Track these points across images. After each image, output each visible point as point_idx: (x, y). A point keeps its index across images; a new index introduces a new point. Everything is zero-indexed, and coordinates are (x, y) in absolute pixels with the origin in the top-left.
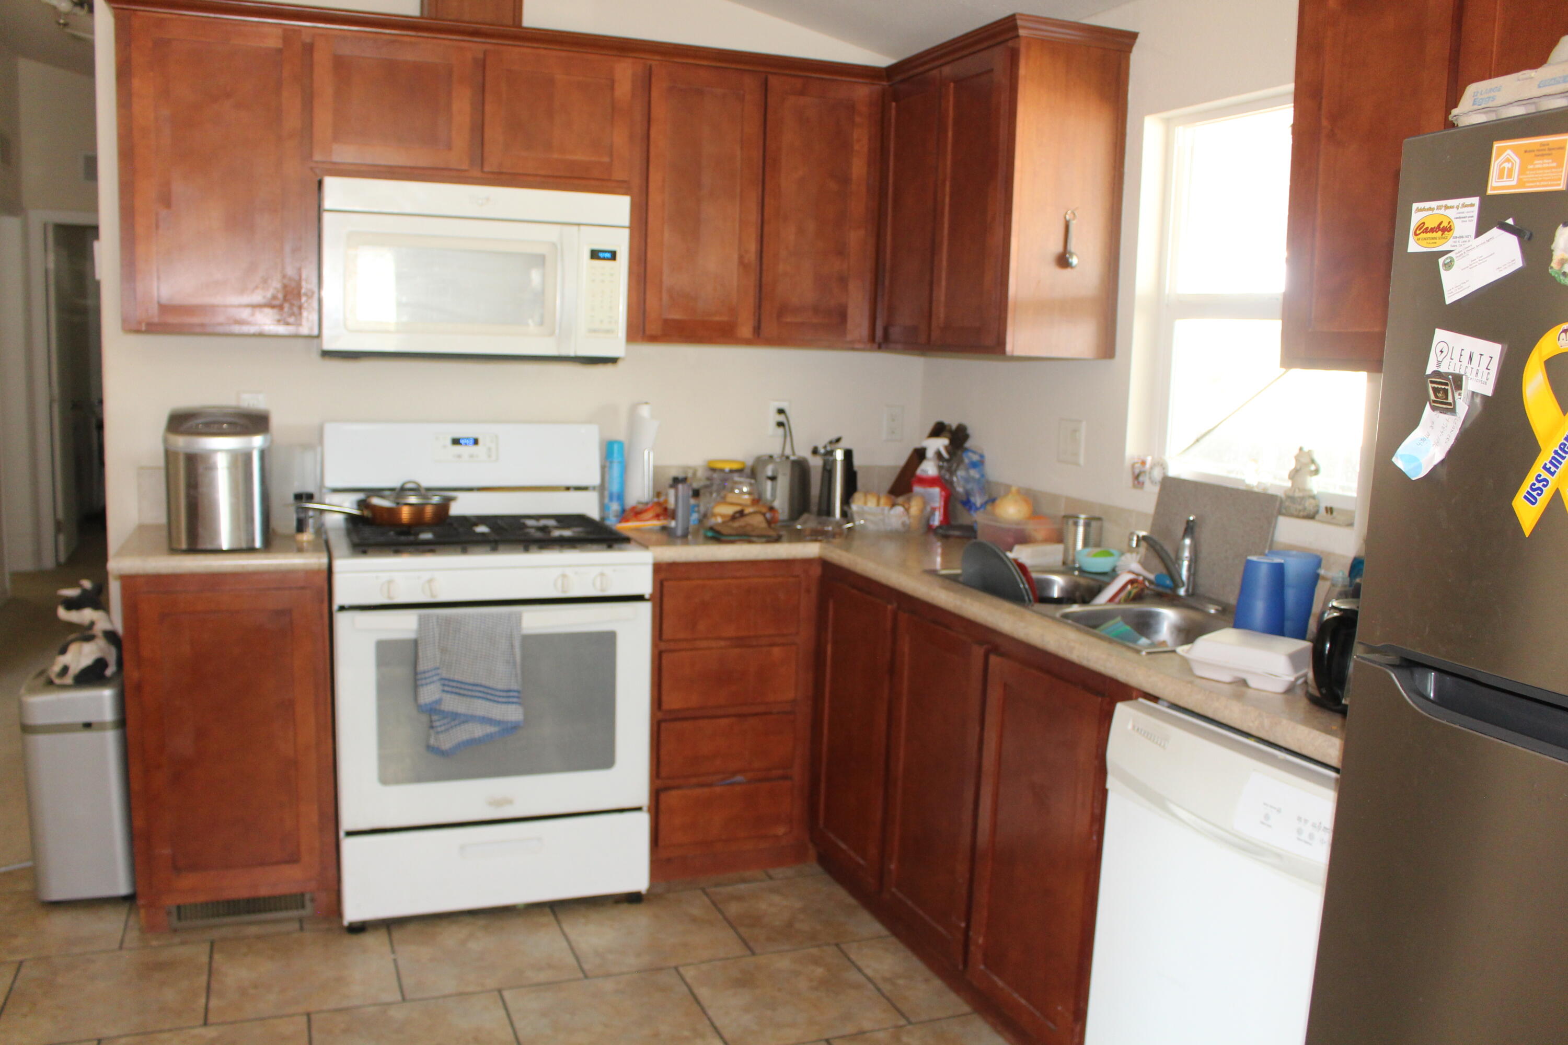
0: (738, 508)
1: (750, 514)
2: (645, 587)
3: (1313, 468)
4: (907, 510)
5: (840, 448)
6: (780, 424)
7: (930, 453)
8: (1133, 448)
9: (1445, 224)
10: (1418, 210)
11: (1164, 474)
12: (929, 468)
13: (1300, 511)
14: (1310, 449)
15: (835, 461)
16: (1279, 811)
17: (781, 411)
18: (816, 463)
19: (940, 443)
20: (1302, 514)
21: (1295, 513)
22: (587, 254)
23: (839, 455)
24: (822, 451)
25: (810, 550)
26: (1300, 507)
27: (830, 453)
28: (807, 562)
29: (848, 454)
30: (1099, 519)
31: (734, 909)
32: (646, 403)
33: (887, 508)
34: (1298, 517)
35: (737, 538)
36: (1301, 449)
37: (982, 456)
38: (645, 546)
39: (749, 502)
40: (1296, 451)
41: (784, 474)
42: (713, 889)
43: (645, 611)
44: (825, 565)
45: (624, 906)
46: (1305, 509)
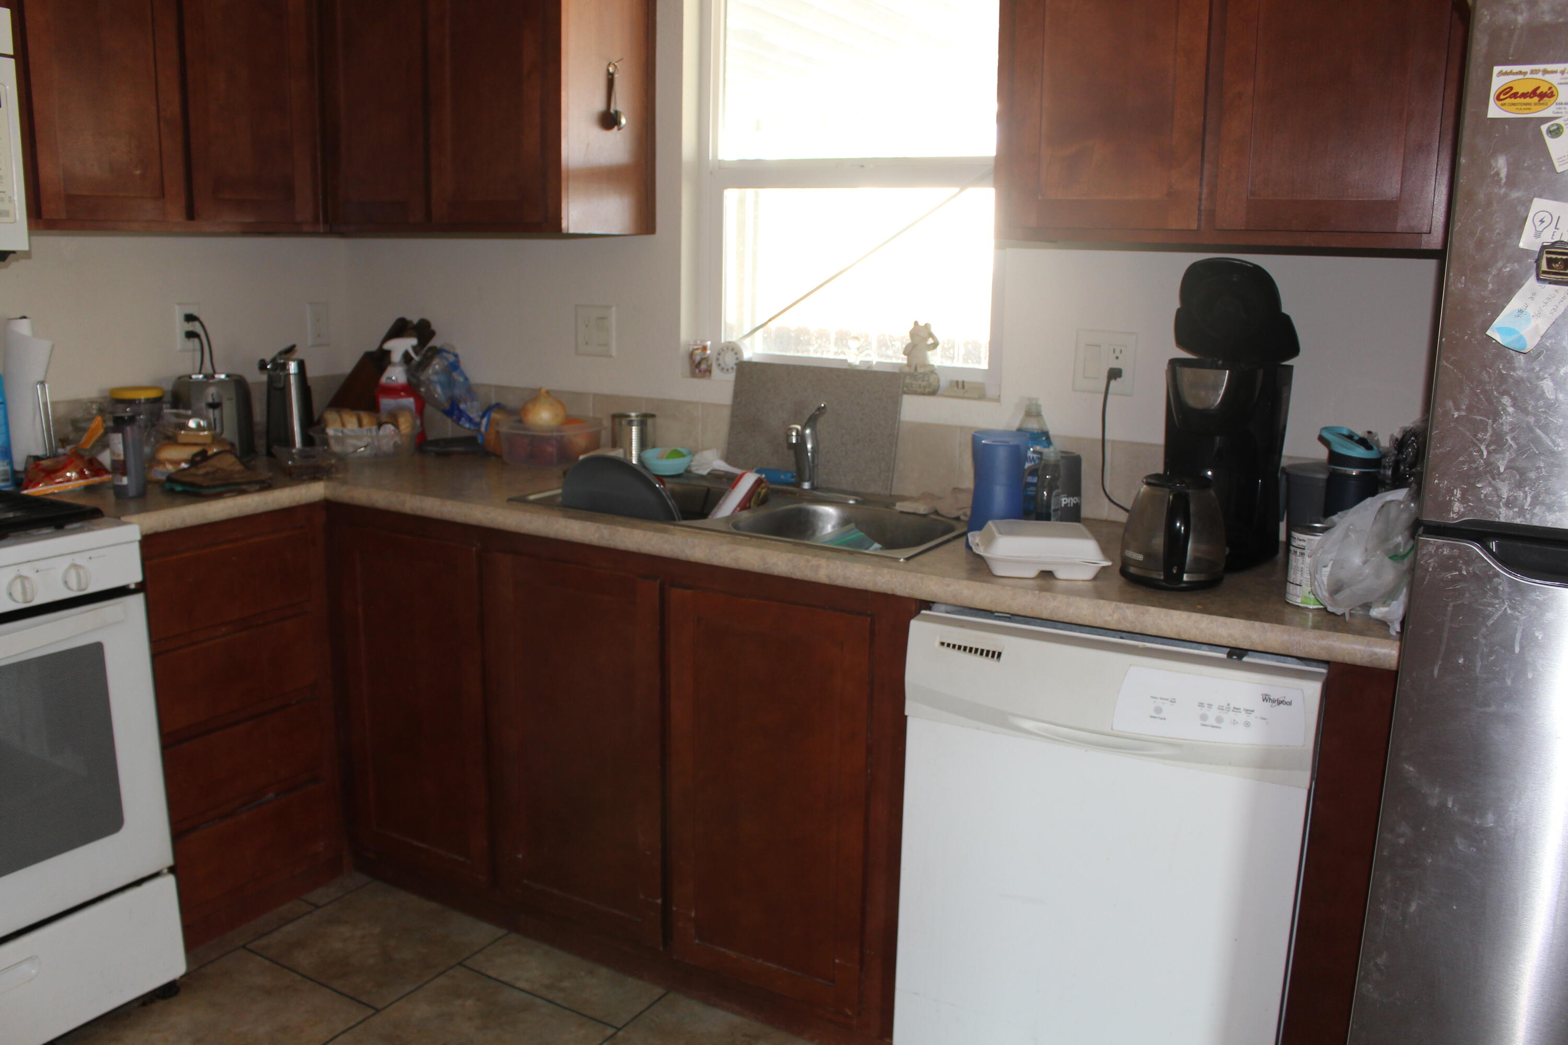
0: (196, 450)
1: (216, 454)
2: (133, 574)
3: (930, 341)
4: (396, 425)
5: (293, 360)
6: (190, 335)
7: (396, 357)
8: (686, 335)
9: (1544, 89)
10: (1501, 74)
11: (737, 359)
12: (396, 375)
13: (925, 388)
14: (925, 323)
15: (288, 375)
16: (1173, 701)
17: (190, 318)
18: (255, 378)
19: (400, 347)
20: (927, 390)
21: (919, 390)
23: (293, 367)
24: (269, 366)
25: (314, 491)
26: (924, 383)
27: (284, 367)
28: (310, 508)
29: (301, 365)
30: (653, 416)
31: (304, 959)
32: (25, 317)
33: (374, 428)
34: (924, 394)
35: (222, 489)
36: (916, 323)
37: (456, 356)
38: (117, 519)
39: (209, 441)
40: (912, 326)
41: (230, 399)
42: (263, 941)
43: (136, 604)
44: (328, 506)
45: (160, 1004)
46: (930, 385)
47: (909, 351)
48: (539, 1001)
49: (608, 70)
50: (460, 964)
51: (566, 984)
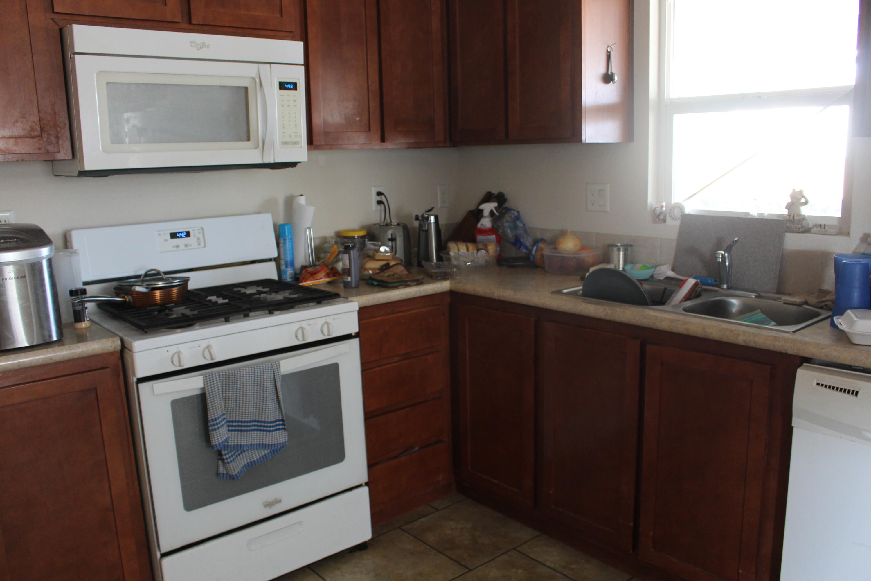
0: (384, 263)
1: (394, 265)
2: (354, 329)
3: (803, 200)
4: (487, 251)
5: (433, 215)
6: (379, 203)
7: (486, 213)
8: (651, 199)
11: (682, 212)
12: (486, 223)
13: (799, 229)
14: (800, 190)
15: (430, 224)
17: (379, 194)
18: (413, 225)
19: (488, 207)
20: (801, 230)
21: (795, 230)
22: (277, 86)
23: (432, 219)
24: (420, 218)
25: (444, 286)
26: (799, 226)
27: (428, 219)
28: (442, 294)
29: (437, 218)
30: (631, 246)
31: (431, 538)
32: (302, 195)
33: (475, 252)
34: (799, 232)
35: (398, 284)
36: (794, 190)
37: (518, 212)
38: (346, 299)
39: (390, 258)
40: (791, 192)
41: (400, 236)
42: (410, 526)
43: (355, 343)
44: (452, 293)
45: (357, 554)
46: (803, 227)
47: (789, 207)
48: (558, 574)
49: (607, 50)
50: (514, 549)
51: (573, 566)
